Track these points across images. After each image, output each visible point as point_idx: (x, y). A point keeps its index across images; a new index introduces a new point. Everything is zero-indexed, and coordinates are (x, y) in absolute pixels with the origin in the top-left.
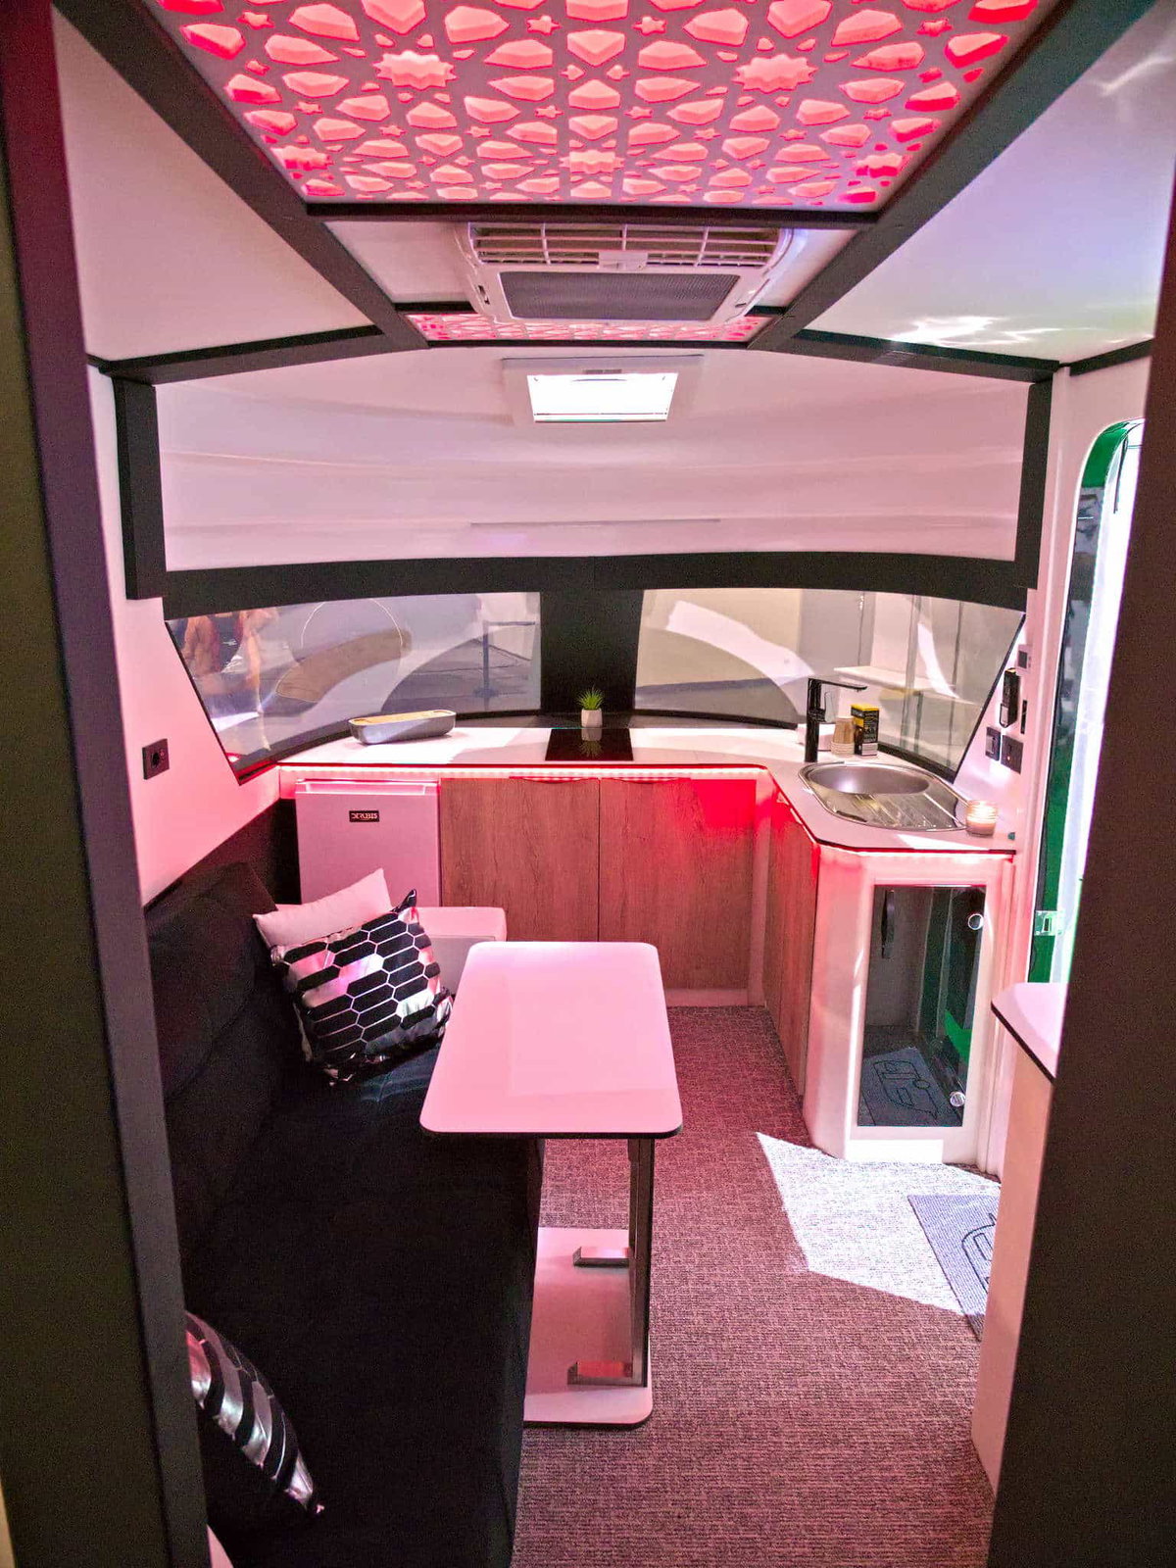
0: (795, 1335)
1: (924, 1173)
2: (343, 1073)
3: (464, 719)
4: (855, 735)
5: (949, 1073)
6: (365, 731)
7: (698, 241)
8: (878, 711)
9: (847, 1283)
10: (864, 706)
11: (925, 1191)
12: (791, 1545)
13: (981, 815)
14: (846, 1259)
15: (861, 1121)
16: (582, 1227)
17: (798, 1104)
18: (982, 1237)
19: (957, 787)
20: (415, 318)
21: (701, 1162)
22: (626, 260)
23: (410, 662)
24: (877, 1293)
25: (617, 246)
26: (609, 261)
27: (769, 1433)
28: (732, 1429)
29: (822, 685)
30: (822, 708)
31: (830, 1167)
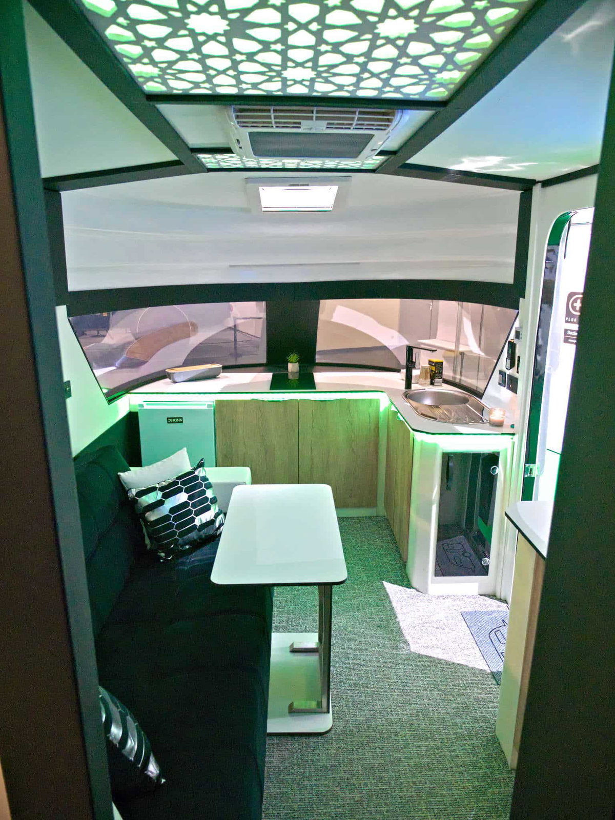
0: (405, 684)
1: (469, 600)
2: (167, 555)
3: (226, 368)
4: (430, 375)
5: (481, 548)
6: (174, 375)
7: (353, 116)
8: (442, 363)
9: (431, 657)
10: (435, 360)
11: (470, 609)
12: (405, 791)
13: (496, 416)
14: (430, 645)
15: (436, 574)
16: (294, 632)
17: (404, 565)
18: (499, 632)
19: (483, 401)
20: (202, 156)
21: (354, 597)
22: (314, 125)
23: (195, 340)
24: (446, 662)
25: (311, 118)
26: (306, 127)
27: (393, 735)
28: (373, 733)
29: (414, 349)
30: (414, 360)
31: (421, 598)
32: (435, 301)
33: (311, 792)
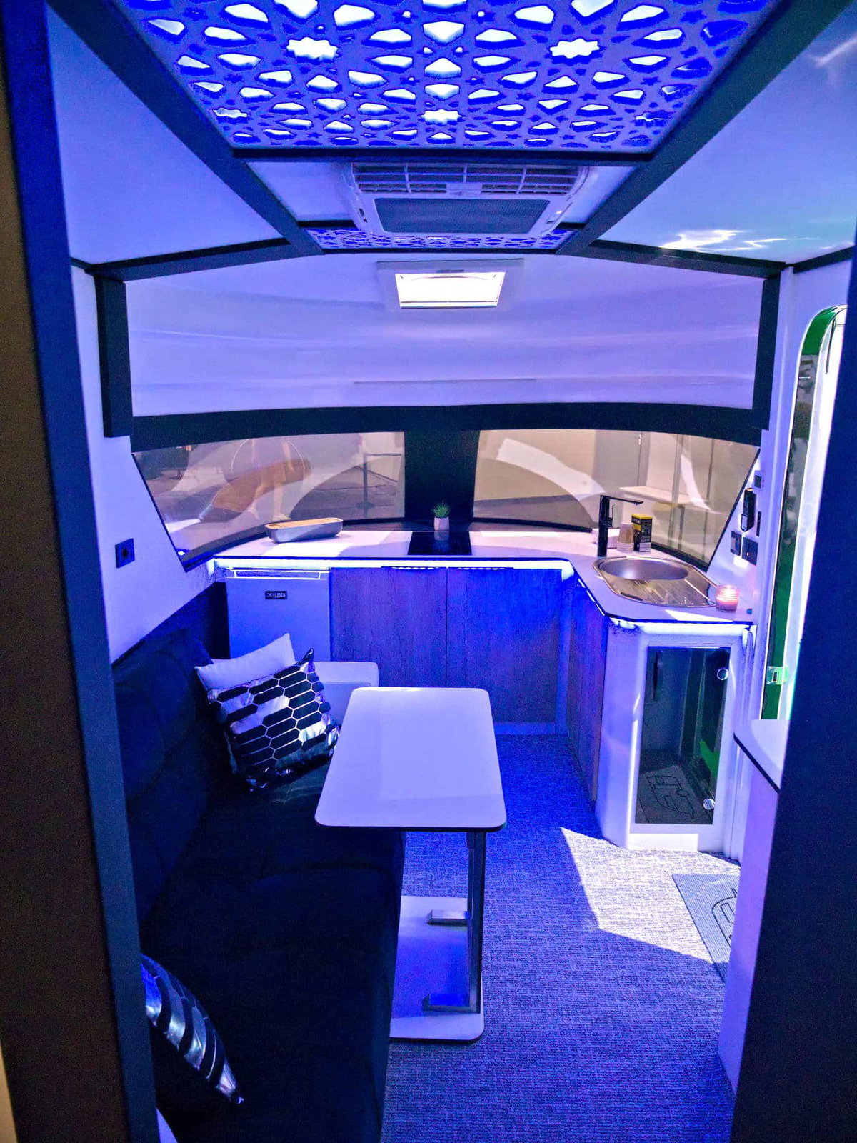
0: (589, 976)
1: (685, 858)
2: (260, 782)
3: (348, 524)
4: (634, 537)
5: (702, 784)
6: (277, 533)
7: (520, 175)
8: (651, 520)
9: (627, 939)
10: (641, 516)
11: (685, 872)
12: (586, 1131)
13: (727, 595)
14: (627, 921)
15: (638, 819)
16: (433, 896)
17: (592, 807)
18: (727, 905)
19: (709, 575)
20: (313, 233)
21: (520, 849)
22: (466, 190)
23: (311, 482)
24: (649, 946)
25: (460, 180)
26: (453, 191)
27: (569, 1049)
28: (543, 1044)
29: (611, 500)
30: (610, 516)
31: (615, 853)
32: (646, 433)
33: (451, 1125)
